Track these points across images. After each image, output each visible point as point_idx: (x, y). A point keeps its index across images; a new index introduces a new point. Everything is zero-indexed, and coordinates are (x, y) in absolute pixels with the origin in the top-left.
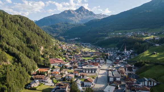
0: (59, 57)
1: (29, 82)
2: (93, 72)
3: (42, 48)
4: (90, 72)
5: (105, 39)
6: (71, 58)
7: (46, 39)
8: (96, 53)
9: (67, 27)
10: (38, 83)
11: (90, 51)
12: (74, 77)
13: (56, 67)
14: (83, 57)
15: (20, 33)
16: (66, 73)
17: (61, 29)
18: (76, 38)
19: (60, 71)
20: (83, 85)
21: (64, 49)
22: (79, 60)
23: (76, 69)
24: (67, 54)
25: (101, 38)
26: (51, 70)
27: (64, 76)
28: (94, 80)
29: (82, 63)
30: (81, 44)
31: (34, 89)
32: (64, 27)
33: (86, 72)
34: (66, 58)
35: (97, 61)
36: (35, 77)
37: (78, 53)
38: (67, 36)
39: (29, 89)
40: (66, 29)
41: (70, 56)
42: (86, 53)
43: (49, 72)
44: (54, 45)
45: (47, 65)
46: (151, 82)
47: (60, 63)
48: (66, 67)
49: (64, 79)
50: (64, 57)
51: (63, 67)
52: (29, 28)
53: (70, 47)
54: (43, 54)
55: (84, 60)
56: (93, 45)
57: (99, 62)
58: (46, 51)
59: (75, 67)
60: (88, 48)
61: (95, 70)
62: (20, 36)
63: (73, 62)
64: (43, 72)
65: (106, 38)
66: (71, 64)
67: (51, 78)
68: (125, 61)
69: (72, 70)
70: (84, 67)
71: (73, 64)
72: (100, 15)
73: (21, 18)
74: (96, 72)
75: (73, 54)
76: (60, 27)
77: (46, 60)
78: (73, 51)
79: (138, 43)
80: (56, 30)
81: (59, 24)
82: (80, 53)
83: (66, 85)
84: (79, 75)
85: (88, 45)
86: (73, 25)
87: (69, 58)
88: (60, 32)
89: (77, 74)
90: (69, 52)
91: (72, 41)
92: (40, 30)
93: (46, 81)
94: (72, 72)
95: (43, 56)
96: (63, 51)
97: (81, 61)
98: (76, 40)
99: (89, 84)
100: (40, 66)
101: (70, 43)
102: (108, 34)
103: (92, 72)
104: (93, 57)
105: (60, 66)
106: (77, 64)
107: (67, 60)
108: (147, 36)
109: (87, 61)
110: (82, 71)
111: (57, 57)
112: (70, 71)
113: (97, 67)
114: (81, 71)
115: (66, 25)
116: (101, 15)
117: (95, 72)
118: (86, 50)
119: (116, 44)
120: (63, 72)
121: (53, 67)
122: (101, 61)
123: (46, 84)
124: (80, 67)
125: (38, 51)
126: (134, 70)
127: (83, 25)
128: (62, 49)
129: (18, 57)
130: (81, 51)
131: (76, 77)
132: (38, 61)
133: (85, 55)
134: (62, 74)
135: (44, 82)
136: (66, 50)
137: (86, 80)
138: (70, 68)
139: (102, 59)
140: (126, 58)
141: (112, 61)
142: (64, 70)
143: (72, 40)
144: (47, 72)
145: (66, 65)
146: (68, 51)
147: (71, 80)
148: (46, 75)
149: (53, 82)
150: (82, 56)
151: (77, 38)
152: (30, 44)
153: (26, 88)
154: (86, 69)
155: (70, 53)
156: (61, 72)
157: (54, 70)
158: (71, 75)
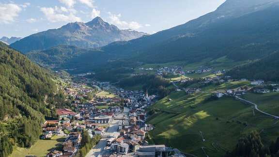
0: (67, 106)
1: (42, 133)
2: (106, 122)
3: (46, 97)
4: (102, 122)
5: (130, 77)
6: (81, 107)
7: (47, 82)
8: (114, 99)
9: (73, 53)
10: (51, 134)
11: (107, 97)
12: (85, 128)
13: (65, 118)
14: (97, 105)
15: (17, 79)
16: (77, 124)
17: (62, 57)
18: (88, 74)
19: (70, 123)
20: (93, 133)
21: (72, 96)
22: (92, 109)
23: (87, 120)
24: (75, 102)
25: (125, 75)
26: (60, 122)
27: (75, 127)
28: (104, 130)
29: (94, 113)
30: (96, 83)
31: (49, 139)
32: (69, 54)
33: (98, 122)
34: (75, 108)
35: (112, 110)
36: (46, 129)
37: (90, 100)
38: (72, 69)
39: (44, 139)
40: (72, 57)
41: (80, 105)
42: (101, 100)
43: (59, 124)
44: (58, 90)
45: (55, 116)
46: (149, 127)
47: (69, 114)
48: (76, 119)
49: (75, 130)
50: (73, 106)
51: (73, 119)
52: (23, 68)
53: (79, 89)
54: (47, 104)
55: (97, 109)
56: (113, 85)
57: (114, 111)
58: (51, 100)
59: (87, 118)
60: (106, 91)
61: (108, 120)
62: (18, 83)
63: (84, 112)
64: (53, 124)
65: (132, 75)
66: (82, 114)
67: (63, 130)
68: (144, 108)
69: (83, 121)
70: (96, 118)
71: (84, 115)
72: (128, 32)
73: (10, 53)
74: (109, 122)
75: (84, 102)
76: (61, 54)
77: (53, 111)
78: (84, 97)
79: (162, 87)
80: (55, 59)
81: (60, 49)
82: (93, 100)
83: (78, 134)
84: (91, 126)
85: (107, 85)
86: (83, 50)
87: (79, 107)
88: (60, 61)
89: (88, 125)
90: (79, 99)
91: (81, 78)
92: (38, 70)
93: (58, 132)
94: (84, 123)
95: (48, 107)
96: (70, 98)
97: (94, 111)
98: (89, 77)
99: (99, 132)
100: (47, 118)
101: (79, 83)
102: (135, 69)
103: (104, 122)
104: (109, 105)
105: (69, 118)
106: (88, 114)
107: (76, 110)
108: (178, 76)
109: (101, 111)
110: (94, 122)
111: (64, 107)
112: (81, 122)
113: (110, 117)
114: (92, 122)
115: (71, 49)
116: (130, 32)
117: (107, 122)
118: (102, 94)
119: (142, 86)
120: (73, 123)
121: (63, 119)
122: (117, 110)
123: (59, 135)
124: (92, 118)
125: (42, 101)
126: (145, 118)
127: (100, 50)
128: (69, 96)
129: (25, 110)
130: (94, 96)
131: (87, 127)
132: (45, 112)
133: (98, 103)
134: (73, 125)
135: (57, 133)
136: (74, 96)
137: (97, 129)
138: (81, 120)
139: (118, 108)
140: (146, 105)
141: (130, 108)
142: (75, 121)
143: (81, 76)
144: (57, 124)
145: (76, 116)
146: (77, 99)
147: (83, 130)
148: (57, 127)
149: (65, 133)
150: (95, 103)
151: (90, 74)
152: (31, 93)
153: (41, 139)
154: (98, 120)
155: (80, 101)
156: (72, 123)
157: (64, 122)
158: (82, 126)
